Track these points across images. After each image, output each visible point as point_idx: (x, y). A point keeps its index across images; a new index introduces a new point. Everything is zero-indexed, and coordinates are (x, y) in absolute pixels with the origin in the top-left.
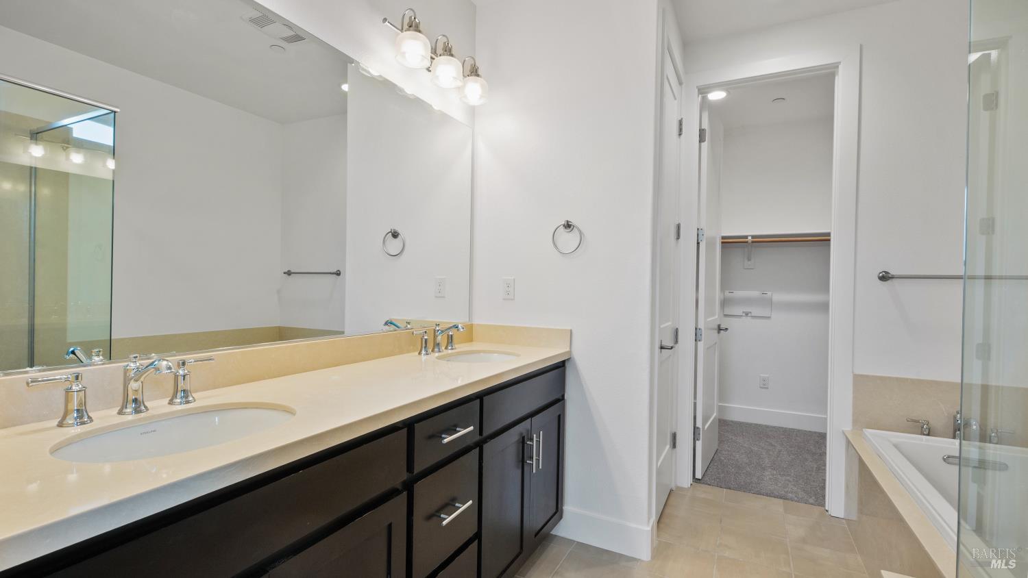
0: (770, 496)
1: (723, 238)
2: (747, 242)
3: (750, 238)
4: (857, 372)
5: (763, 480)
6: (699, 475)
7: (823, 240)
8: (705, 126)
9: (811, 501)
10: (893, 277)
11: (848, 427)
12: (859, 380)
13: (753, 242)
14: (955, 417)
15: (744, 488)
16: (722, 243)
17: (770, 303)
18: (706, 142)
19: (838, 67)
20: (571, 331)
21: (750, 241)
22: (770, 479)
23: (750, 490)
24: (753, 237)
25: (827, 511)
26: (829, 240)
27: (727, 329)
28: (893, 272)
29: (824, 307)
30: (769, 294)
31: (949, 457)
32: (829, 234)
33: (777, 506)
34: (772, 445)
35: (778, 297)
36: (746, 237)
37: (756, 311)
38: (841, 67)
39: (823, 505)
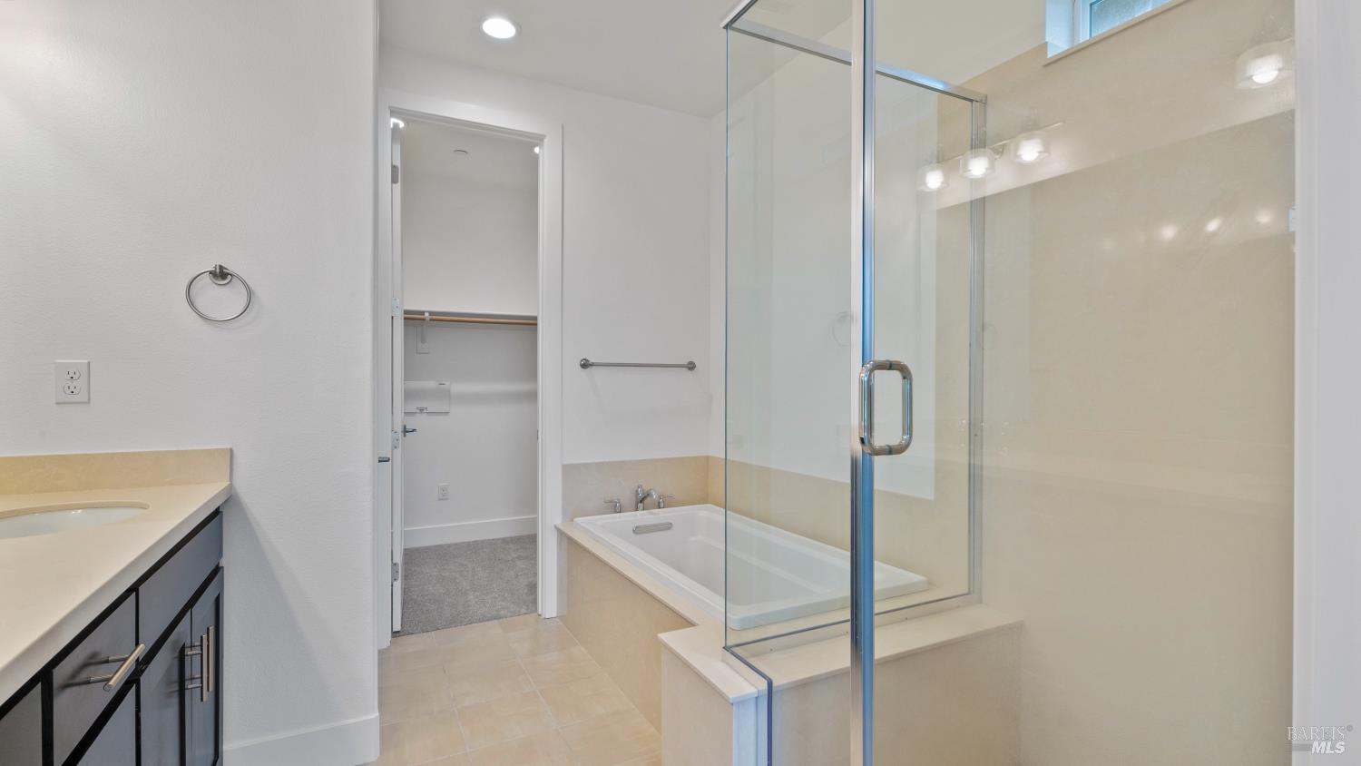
0: (483, 621)
1: (406, 312)
2: (424, 320)
3: (427, 314)
4: (566, 462)
5: (469, 606)
6: (397, 627)
7: (530, 324)
8: (398, 163)
9: (523, 611)
10: (592, 365)
11: (558, 521)
12: (568, 470)
13: (431, 320)
14: (637, 491)
15: (453, 622)
16: (405, 319)
17: (446, 395)
18: (399, 184)
19: (542, 140)
20: (231, 450)
21: (428, 319)
22: (476, 602)
23: (461, 622)
24: (431, 313)
25: (540, 615)
26: (536, 324)
27: (414, 430)
28: (592, 360)
29: (532, 396)
30: (447, 383)
31: (637, 527)
32: (535, 318)
33: (493, 629)
34: (463, 565)
35: (457, 388)
36: (423, 313)
37: (432, 406)
38: (546, 140)
39: (536, 610)
